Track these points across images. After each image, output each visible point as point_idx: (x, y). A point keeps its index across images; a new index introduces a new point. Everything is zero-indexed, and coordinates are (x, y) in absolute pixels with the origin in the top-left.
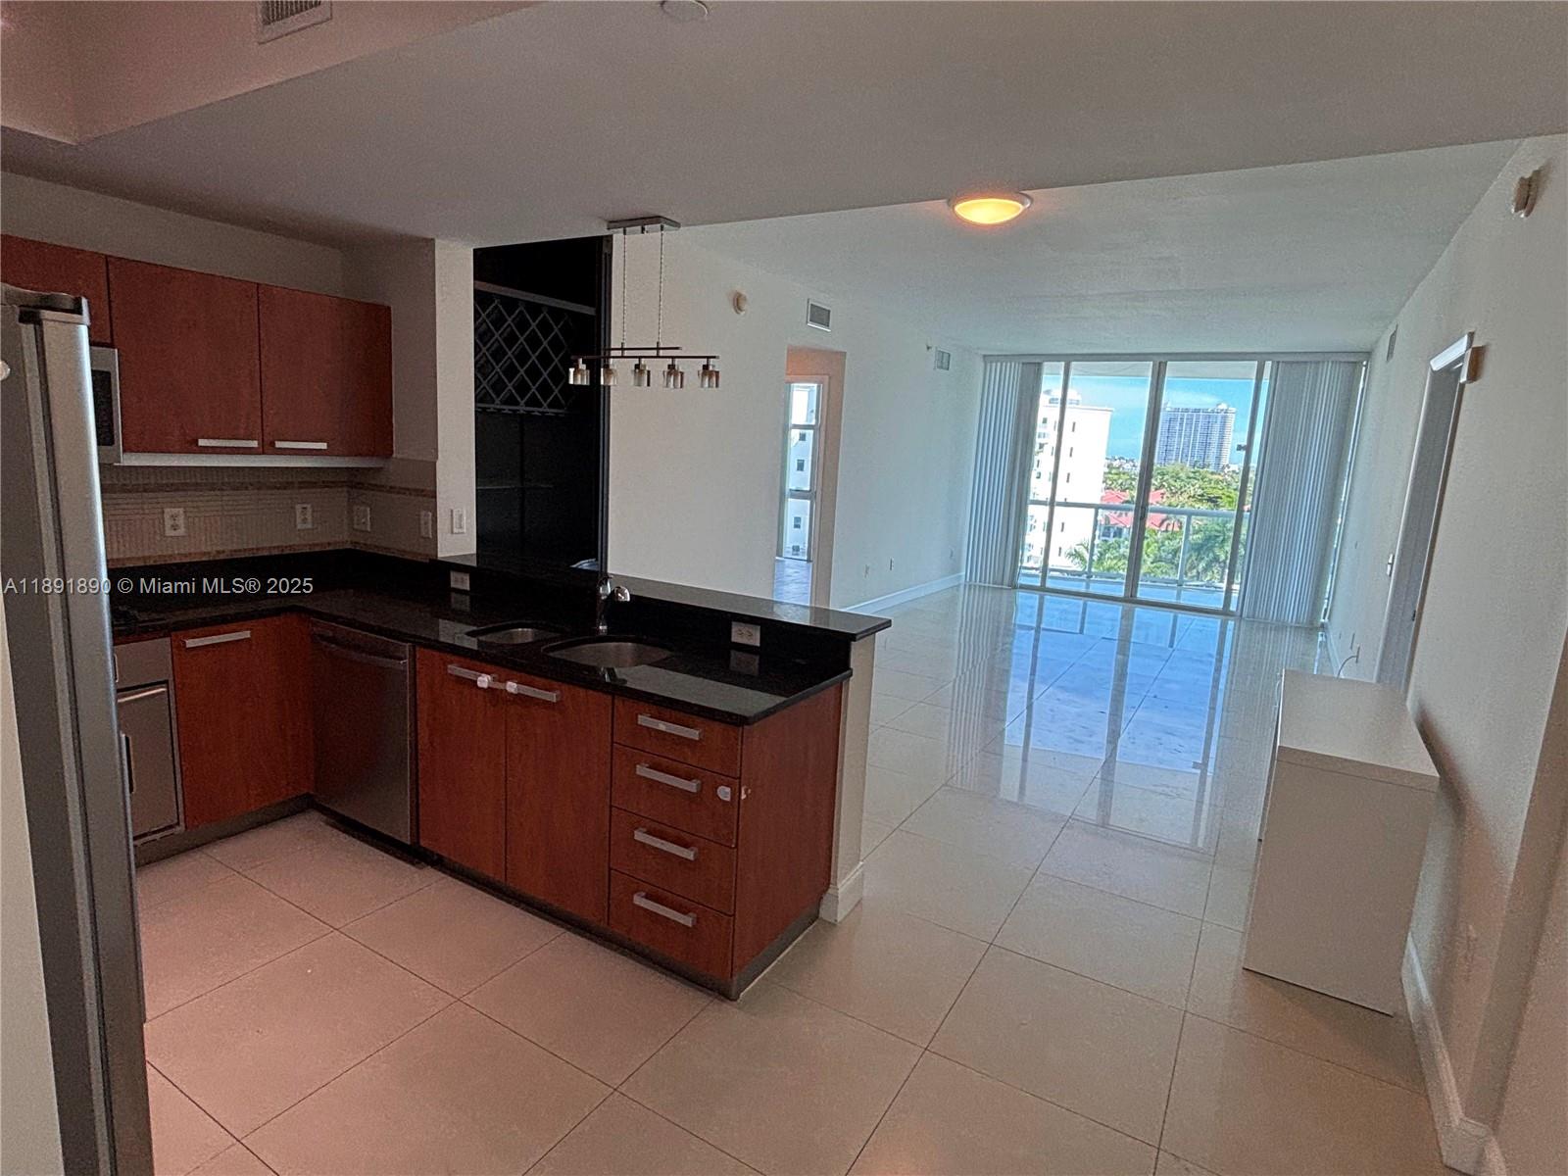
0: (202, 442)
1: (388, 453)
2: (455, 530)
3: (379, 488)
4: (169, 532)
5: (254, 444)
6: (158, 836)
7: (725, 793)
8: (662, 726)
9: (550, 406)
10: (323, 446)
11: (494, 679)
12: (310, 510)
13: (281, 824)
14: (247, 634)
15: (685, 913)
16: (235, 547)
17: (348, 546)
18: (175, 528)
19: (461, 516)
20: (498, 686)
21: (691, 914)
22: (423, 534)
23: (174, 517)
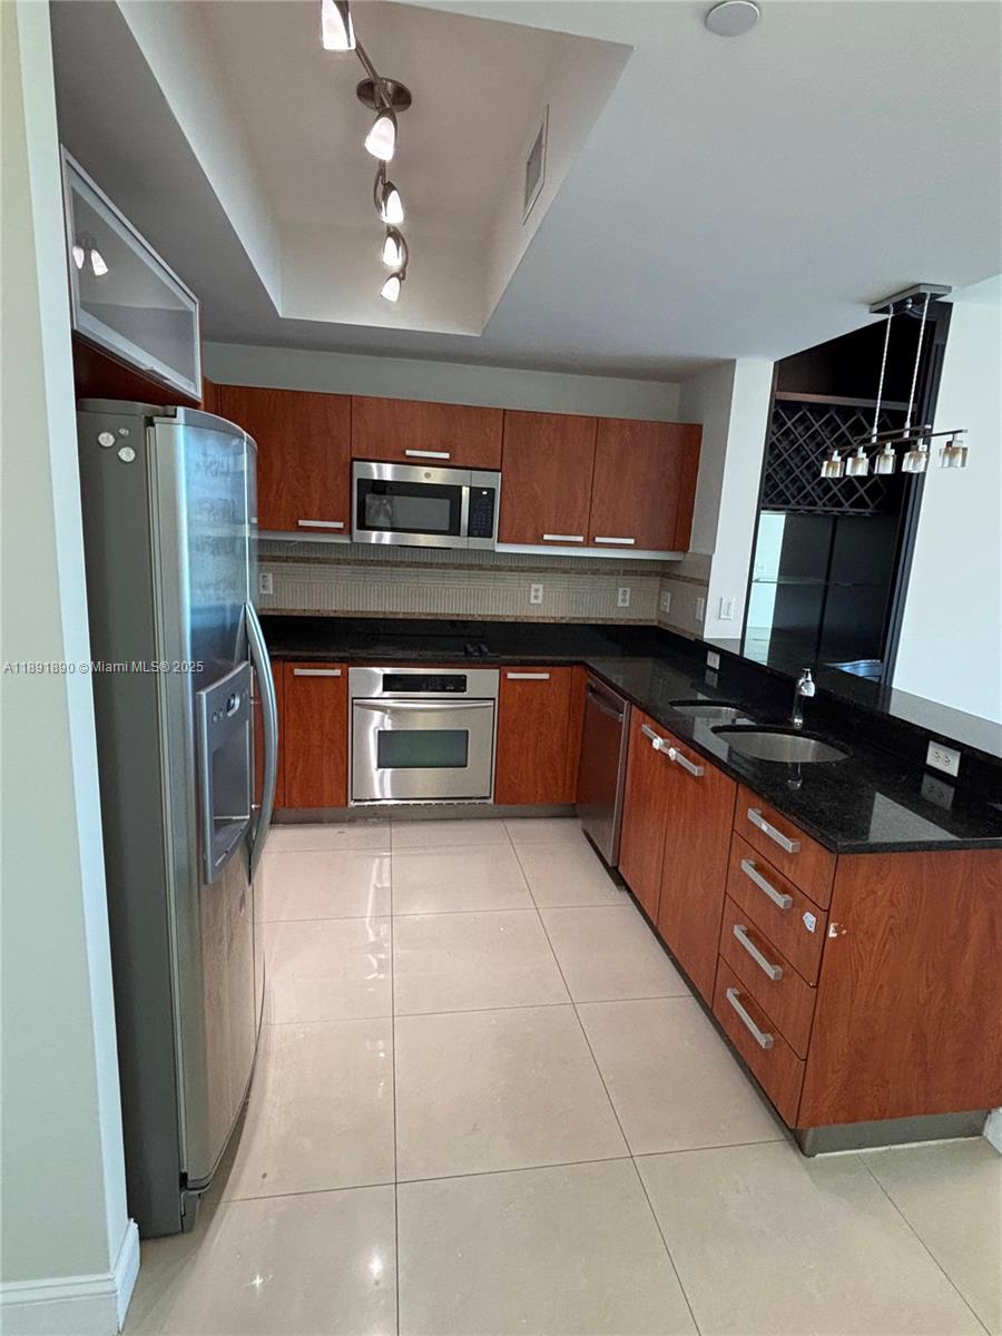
0: (546, 537)
1: (684, 548)
2: (722, 616)
3: (678, 577)
4: (533, 601)
5: (580, 539)
6: (478, 801)
7: (810, 920)
8: (764, 827)
9: (851, 506)
10: (631, 541)
11: (665, 745)
12: (629, 593)
13: (555, 821)
14: (546, 676)
15: (762, 1031)
16: (573, 615)
17: (655, 624)
18: (536, 597)
19: (729, 604)
20: (665, 750)
21: (769, 1035)
22: (697, 617)
23: (537, 590)
